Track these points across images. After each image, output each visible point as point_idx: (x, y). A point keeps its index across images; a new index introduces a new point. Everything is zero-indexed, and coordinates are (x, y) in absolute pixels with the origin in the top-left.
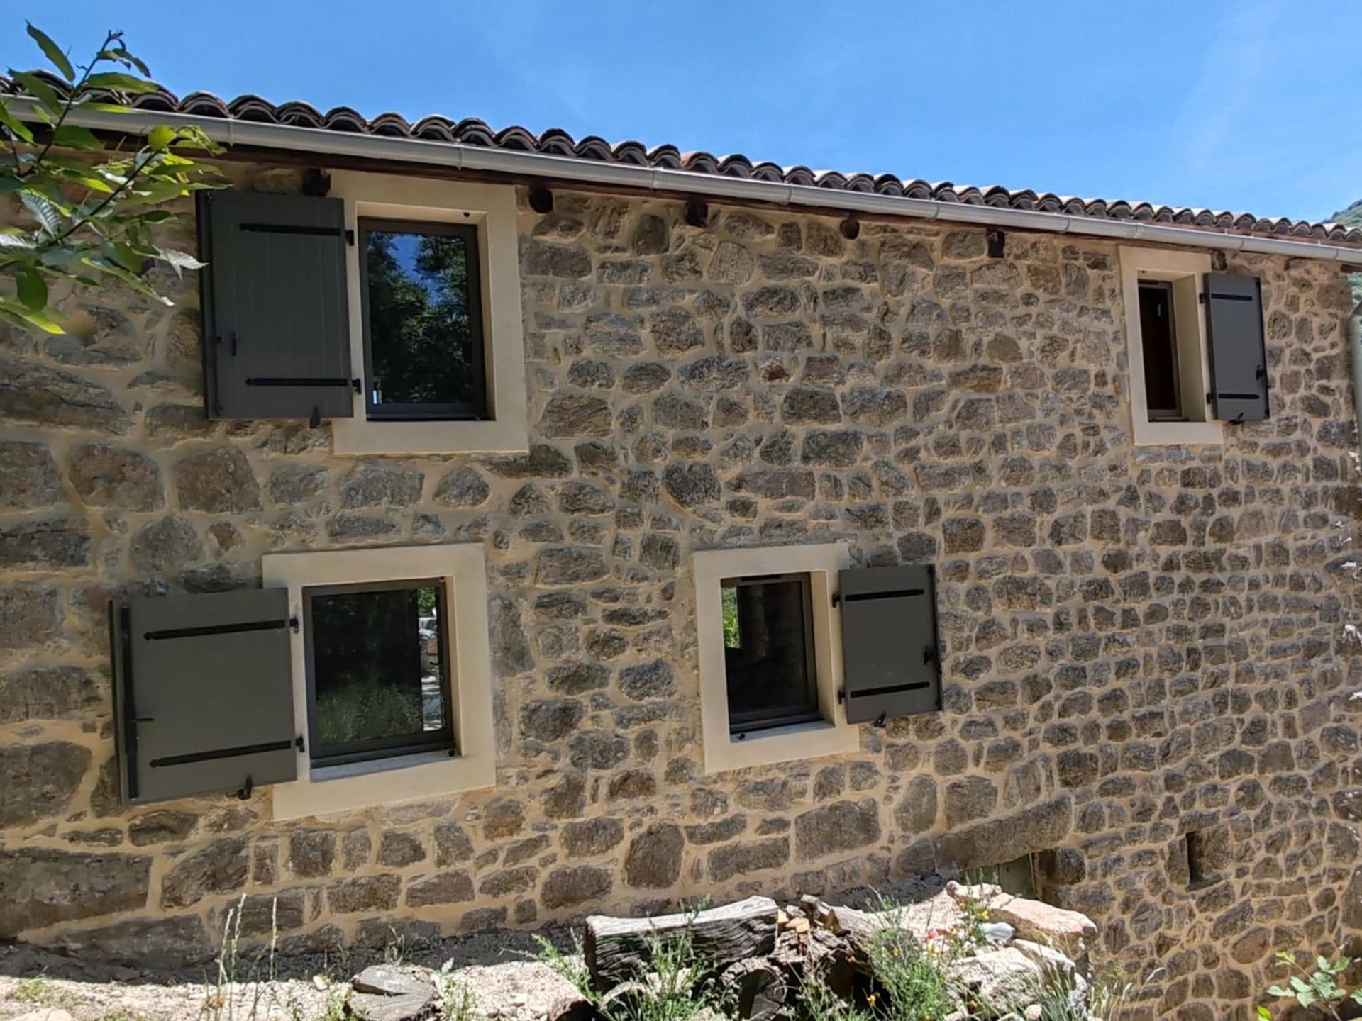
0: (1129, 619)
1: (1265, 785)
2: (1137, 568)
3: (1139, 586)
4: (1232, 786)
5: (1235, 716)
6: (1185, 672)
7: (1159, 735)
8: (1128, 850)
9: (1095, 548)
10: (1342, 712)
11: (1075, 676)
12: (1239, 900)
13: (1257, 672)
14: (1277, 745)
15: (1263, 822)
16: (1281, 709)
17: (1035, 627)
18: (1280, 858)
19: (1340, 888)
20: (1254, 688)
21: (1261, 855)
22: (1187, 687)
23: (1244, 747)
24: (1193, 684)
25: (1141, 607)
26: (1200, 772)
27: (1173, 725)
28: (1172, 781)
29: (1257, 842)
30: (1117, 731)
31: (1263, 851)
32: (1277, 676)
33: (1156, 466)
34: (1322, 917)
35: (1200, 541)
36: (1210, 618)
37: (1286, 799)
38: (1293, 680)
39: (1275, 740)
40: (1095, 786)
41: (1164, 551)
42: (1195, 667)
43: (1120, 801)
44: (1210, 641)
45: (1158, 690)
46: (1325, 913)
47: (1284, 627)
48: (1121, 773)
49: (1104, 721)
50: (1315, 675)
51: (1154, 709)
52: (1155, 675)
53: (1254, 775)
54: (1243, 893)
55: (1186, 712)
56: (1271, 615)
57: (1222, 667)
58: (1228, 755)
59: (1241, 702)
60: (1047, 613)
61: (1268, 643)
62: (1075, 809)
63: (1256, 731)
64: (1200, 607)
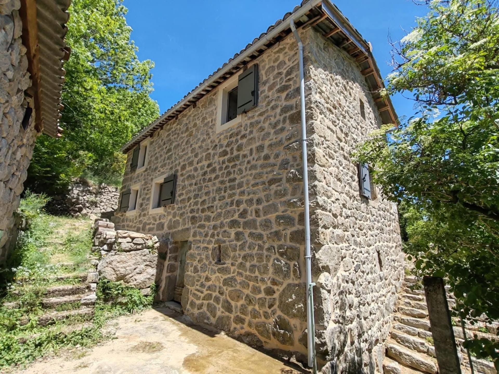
0: (210, 180)
1: (246, 235)
2: (214, 166)
3: (214, 170)
4: (233, 232)
5: (237, 208)
6: (223, 194)
7: (212, 212)
8: (202, 245)
9: (206, 163)
10: (287, 208)
11: (196, 196)
12: (232, 275)
13: (246, 192)
14: (251, 220)
15: (242, 247)
16: (255, 206)
17: (191, 185)
18: (248, 264)
19: (278, 290)
20: (245, 198)
21: (240, 260)
22: (222, 198)
23: (239, 219)
24: (224, 197)
25: (213, 176)
26: (222, 225)
27: (217, 209)
28: (215, 227)
29: (239, 255)
30: (203, 211)
31: (241, 259)
32: (254, 193)
33: (222, 137)
34: (265, 299)
35: (232, 153)
36: (232, 176)
37: (254, 242)
38: (262, 195)
39: (251, 218)
40: (197, 225)
41: (221, 159)
42: (225, 192)
43: (202, 231)
44: (232, 184)
45: (214, 200)
46: (268, 297)
47: (260, 175)
48: (203, 222)
49: (201, 208)
50: (272, 192)
51: (212, 205)
52: (214, 195)
53: (241, 230)
54: (233, 273)
55: (221, 206)
56: (254, 172)
57: (233, 191)
58: (232, 221)
59: (239, 203)
60: (194, 181)
61: (252, 182)
62: (192, 231)
63: (243, 214)
64: (229, 173)
